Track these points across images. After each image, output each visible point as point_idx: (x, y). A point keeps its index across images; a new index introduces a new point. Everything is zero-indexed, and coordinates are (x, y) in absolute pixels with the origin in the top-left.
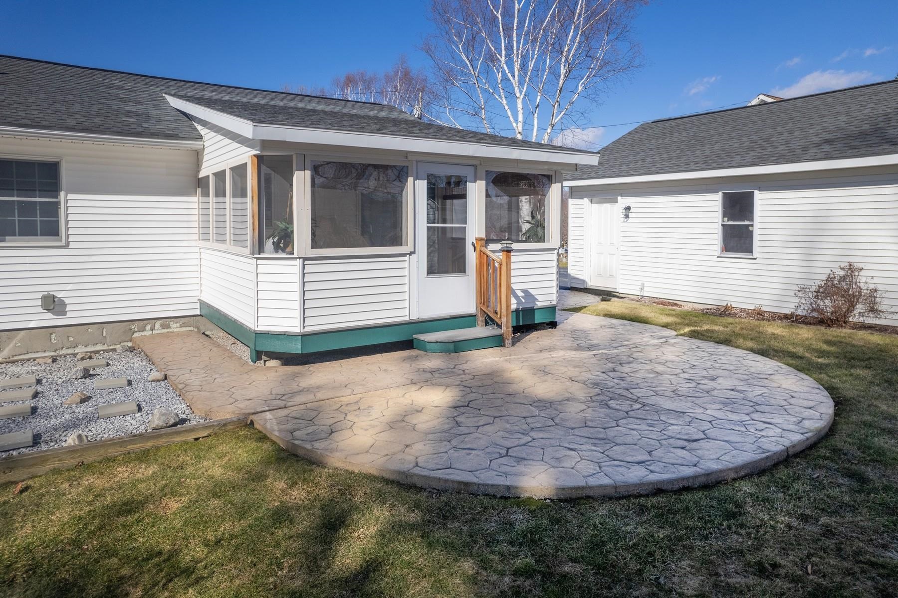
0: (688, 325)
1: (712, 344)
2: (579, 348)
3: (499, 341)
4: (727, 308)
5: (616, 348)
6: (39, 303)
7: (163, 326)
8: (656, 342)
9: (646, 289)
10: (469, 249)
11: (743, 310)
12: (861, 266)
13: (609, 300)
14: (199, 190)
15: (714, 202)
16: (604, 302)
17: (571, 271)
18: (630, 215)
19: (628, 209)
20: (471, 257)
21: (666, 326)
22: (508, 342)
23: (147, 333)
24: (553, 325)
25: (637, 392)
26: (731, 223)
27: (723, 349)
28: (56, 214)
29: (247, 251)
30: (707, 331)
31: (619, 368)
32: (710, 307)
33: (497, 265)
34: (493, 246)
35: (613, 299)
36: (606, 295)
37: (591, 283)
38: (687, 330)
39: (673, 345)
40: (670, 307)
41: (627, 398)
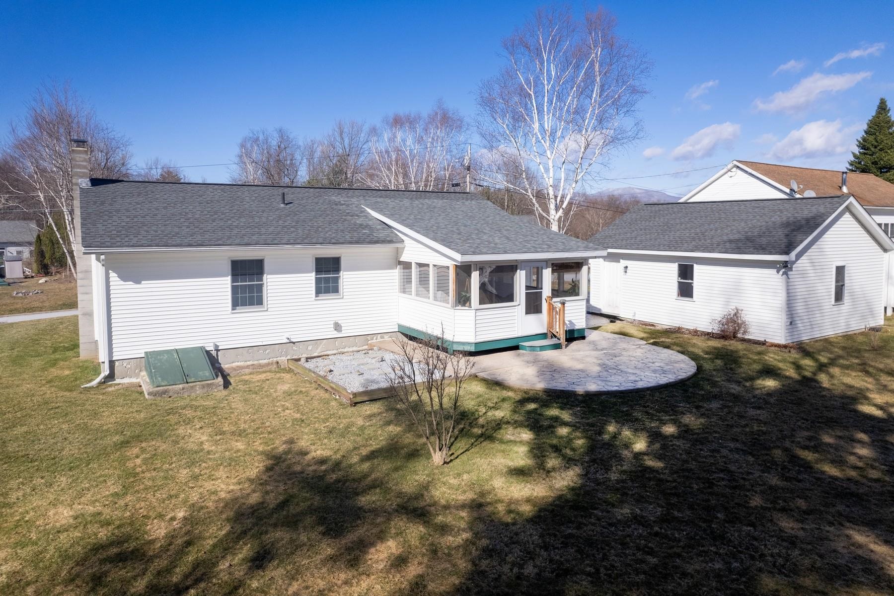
0: (653, 338)
1: (661, 348)
2: (597, 349)
3: (557, 347)
4: (679, 328)
5: (614, 350)
6: (332, 326)
7: (382, 337)
8: (634, 347)
9: (636, 315)
10: (544, 302)
11: (688, 330)
12: (742, 308)
13: (614, 322)
14: (399, 266)
15: (674, 268)
16: (612, 324)
17: (593, 302)
18: (628, 271)
19: (626, 267)
20: (545, 306)
21: (642, 339)
22: (564, 347)
23: (374, 341)
24: (583, 338)
25: (620, 367)
26: (682, 281)
27: (666, 350)
28: (337, 282)
29: (449, 306)
30: (662, 342)
31: (614, 358)
32: (669, 327)
33: (558, 310)
34: (555, 300)
35: (618, 322)
36: (613, 319)
37: (605, 311)
38: (652, 341)
39: (642, 349)
40: (649, 327)
41: (615, 369)
